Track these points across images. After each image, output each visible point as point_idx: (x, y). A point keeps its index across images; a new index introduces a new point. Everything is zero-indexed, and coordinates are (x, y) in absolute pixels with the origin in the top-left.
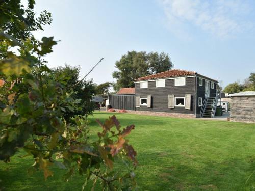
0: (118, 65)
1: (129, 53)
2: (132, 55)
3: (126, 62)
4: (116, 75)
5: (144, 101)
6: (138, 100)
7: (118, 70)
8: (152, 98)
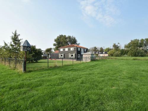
0: (55, 40)
1: (60, 35)
2: (61, 36)
3: (59, 39)
4: (54, 45)
5: (62, 56)
6: (60, 55)
7: (55, 43)
8: (64, 55)
